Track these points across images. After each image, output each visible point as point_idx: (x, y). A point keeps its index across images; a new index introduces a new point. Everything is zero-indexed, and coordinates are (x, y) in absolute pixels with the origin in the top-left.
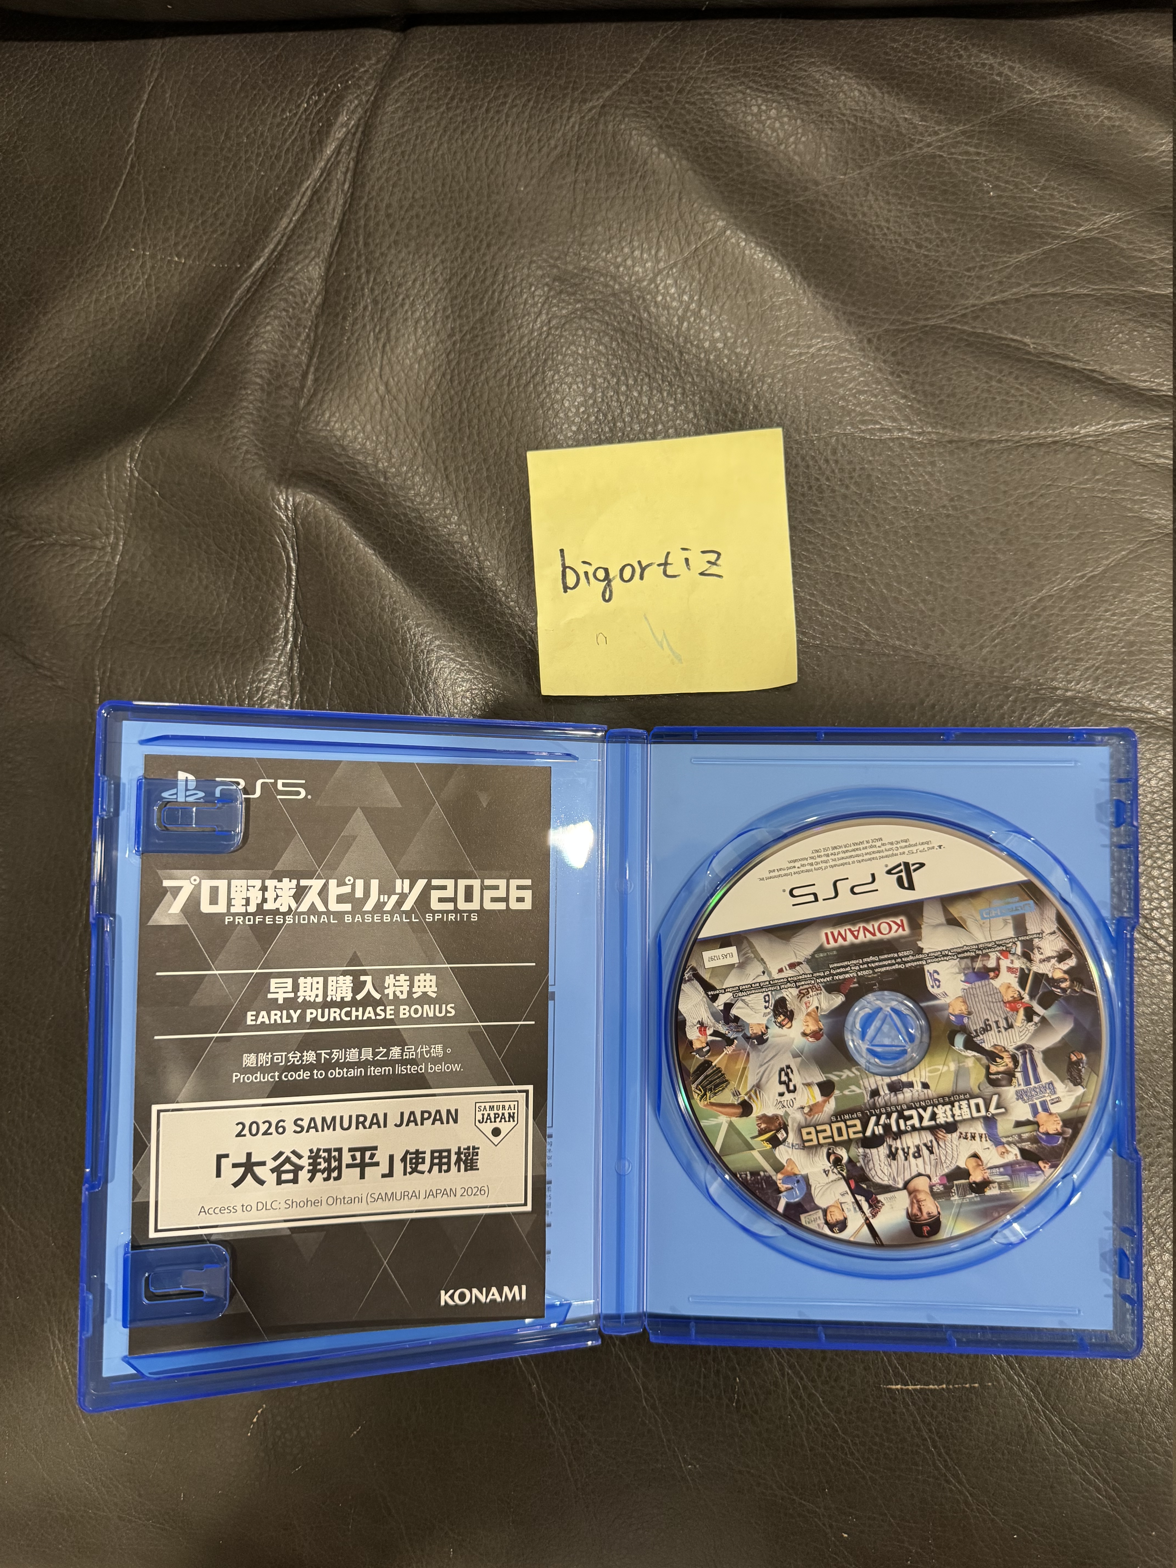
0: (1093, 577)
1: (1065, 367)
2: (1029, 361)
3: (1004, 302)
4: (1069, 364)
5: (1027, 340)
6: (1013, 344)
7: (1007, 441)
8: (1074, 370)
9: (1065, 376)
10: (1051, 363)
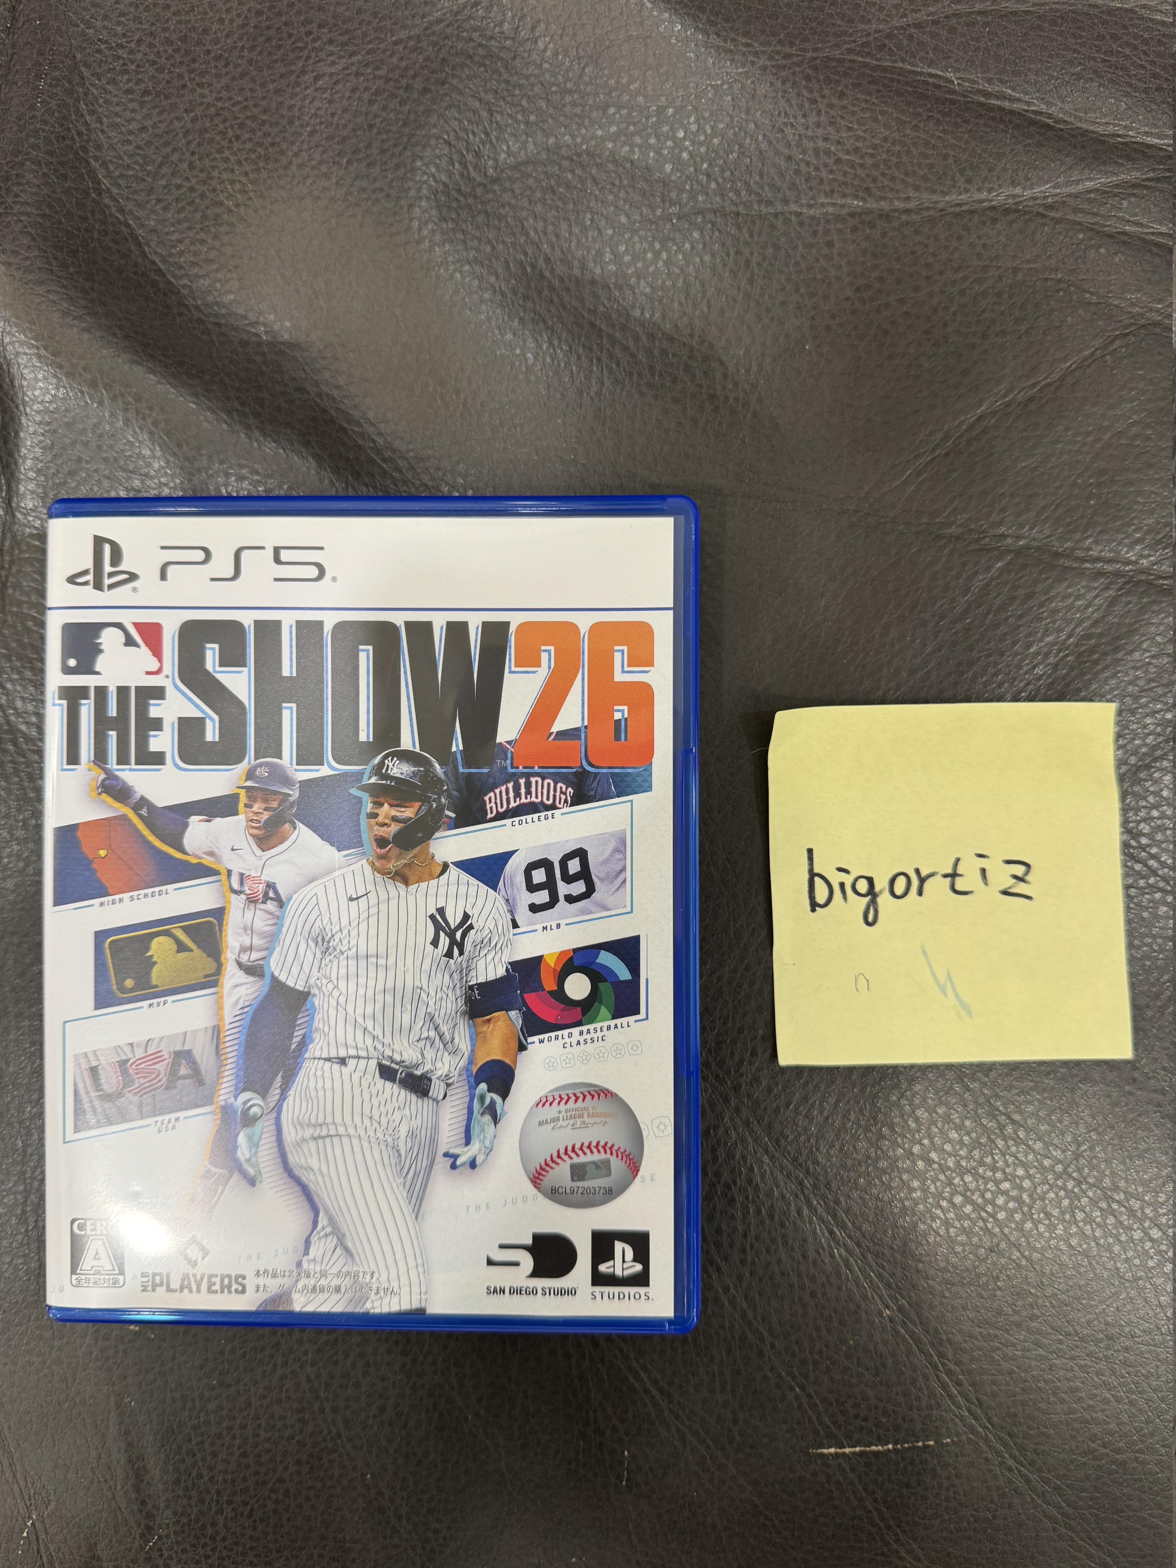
0: (1048, 385)
1: (1001, 109)
2: (953, 102)
3: (918, 25)
4: (1006, 104)
5: (950, 75)
6: (931, 80)
7: (928, 209)
8: (1012, 112)
9: (1002, 121)
10: (982, 104)
